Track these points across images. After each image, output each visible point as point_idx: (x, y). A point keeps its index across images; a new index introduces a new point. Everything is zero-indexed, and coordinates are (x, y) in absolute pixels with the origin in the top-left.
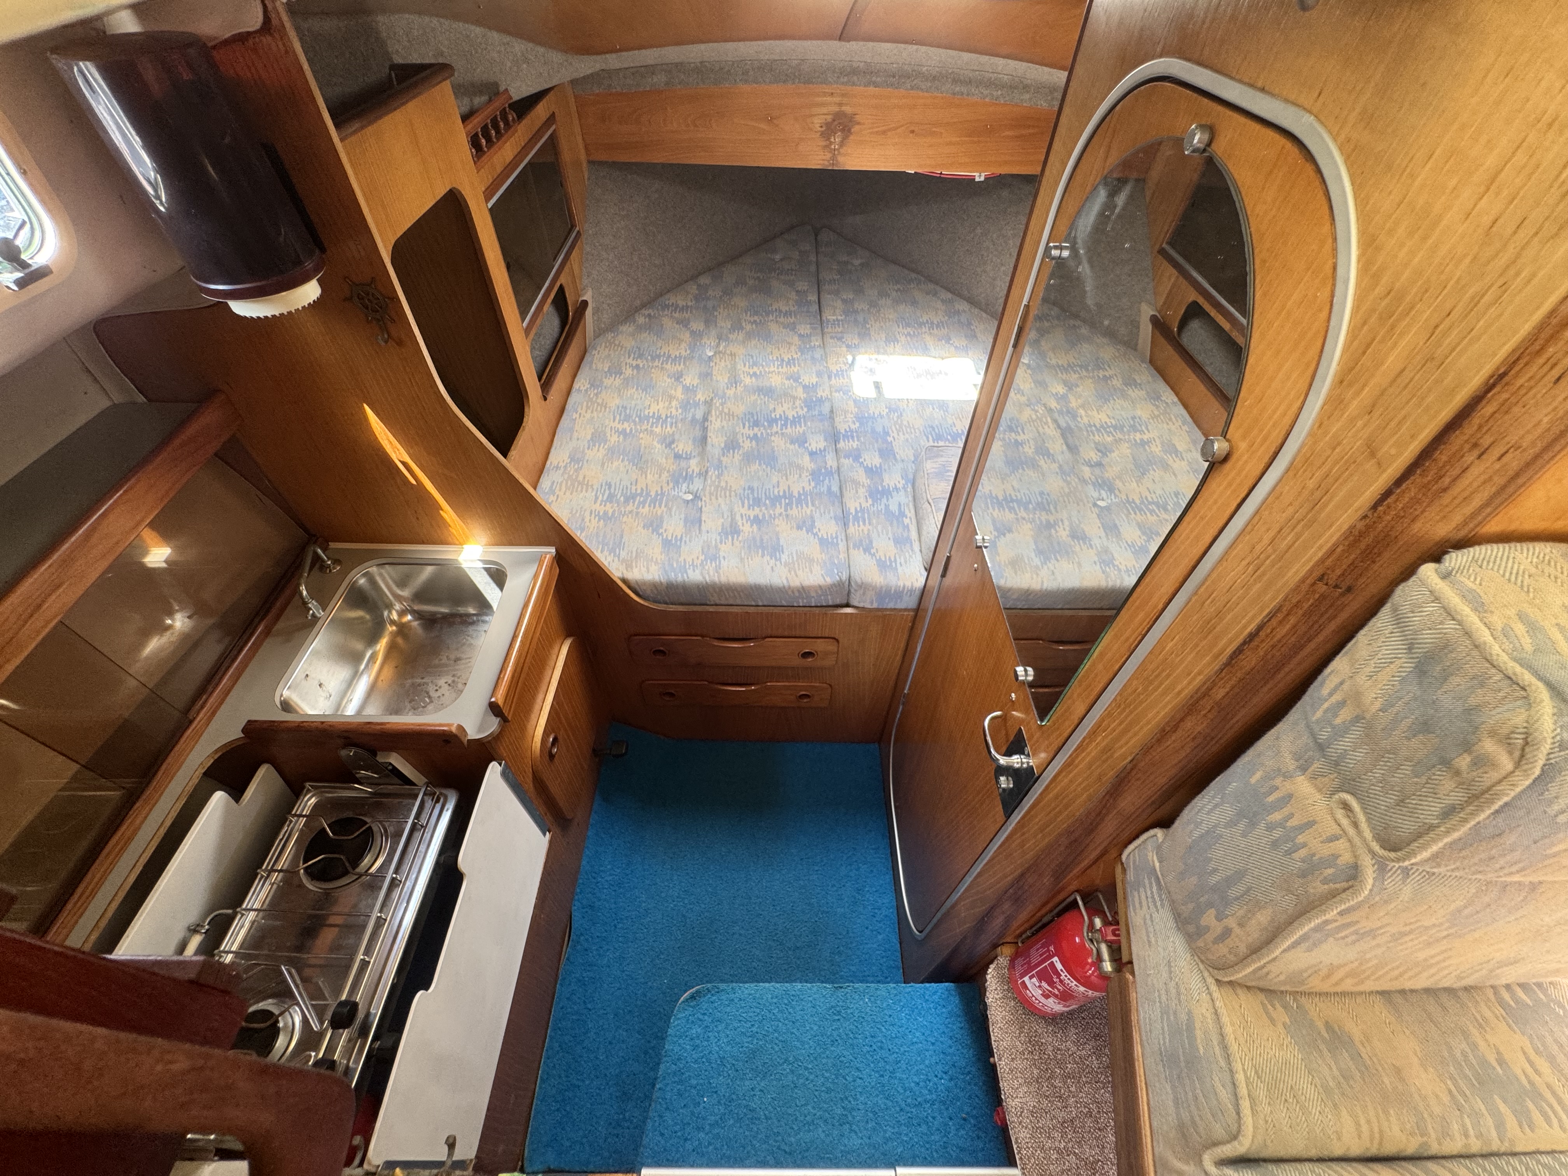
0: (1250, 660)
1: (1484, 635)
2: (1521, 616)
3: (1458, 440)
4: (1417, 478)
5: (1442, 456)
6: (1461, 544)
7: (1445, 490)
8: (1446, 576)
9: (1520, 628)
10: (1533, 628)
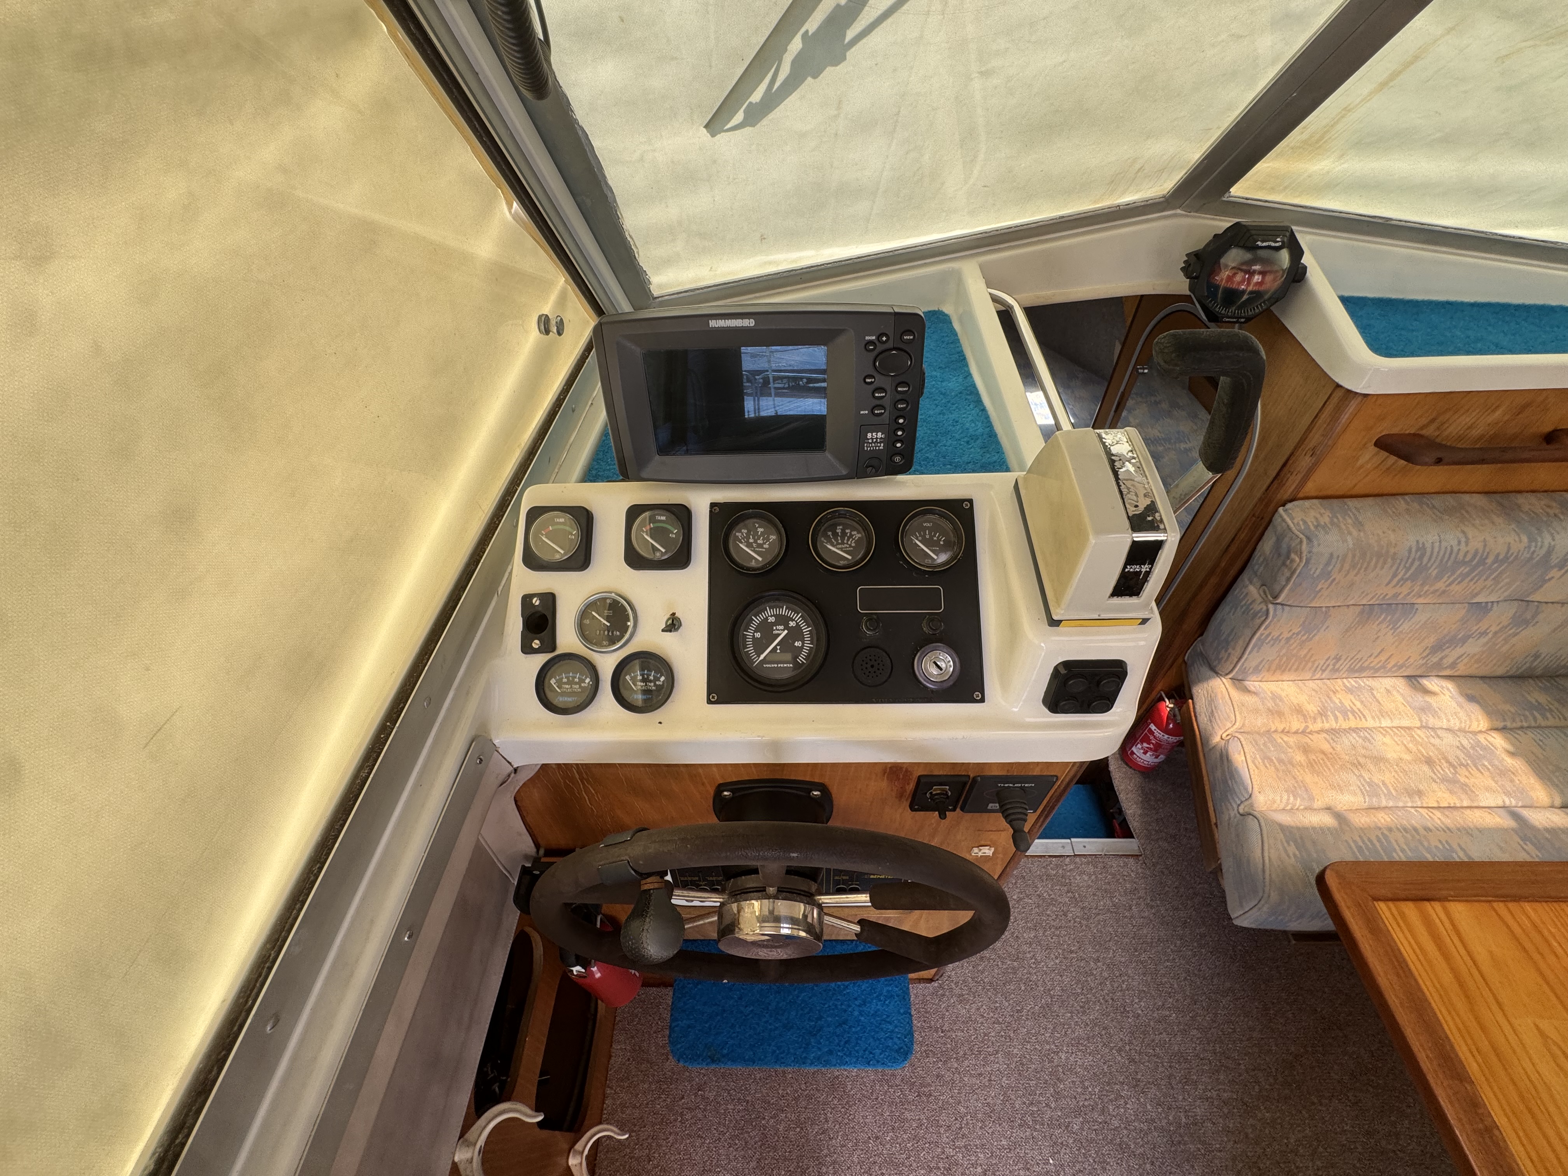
0: (1233, 549)
1: (1292, 525)
2: (1302, 520)
3: (1286, 469)
4: (1276, 481)
5: (1282, 474)
6: (1291, 501)
7: (1284, 484)
8: (1285, 511)
9: (1301, 523)
10: (1305, 522)
